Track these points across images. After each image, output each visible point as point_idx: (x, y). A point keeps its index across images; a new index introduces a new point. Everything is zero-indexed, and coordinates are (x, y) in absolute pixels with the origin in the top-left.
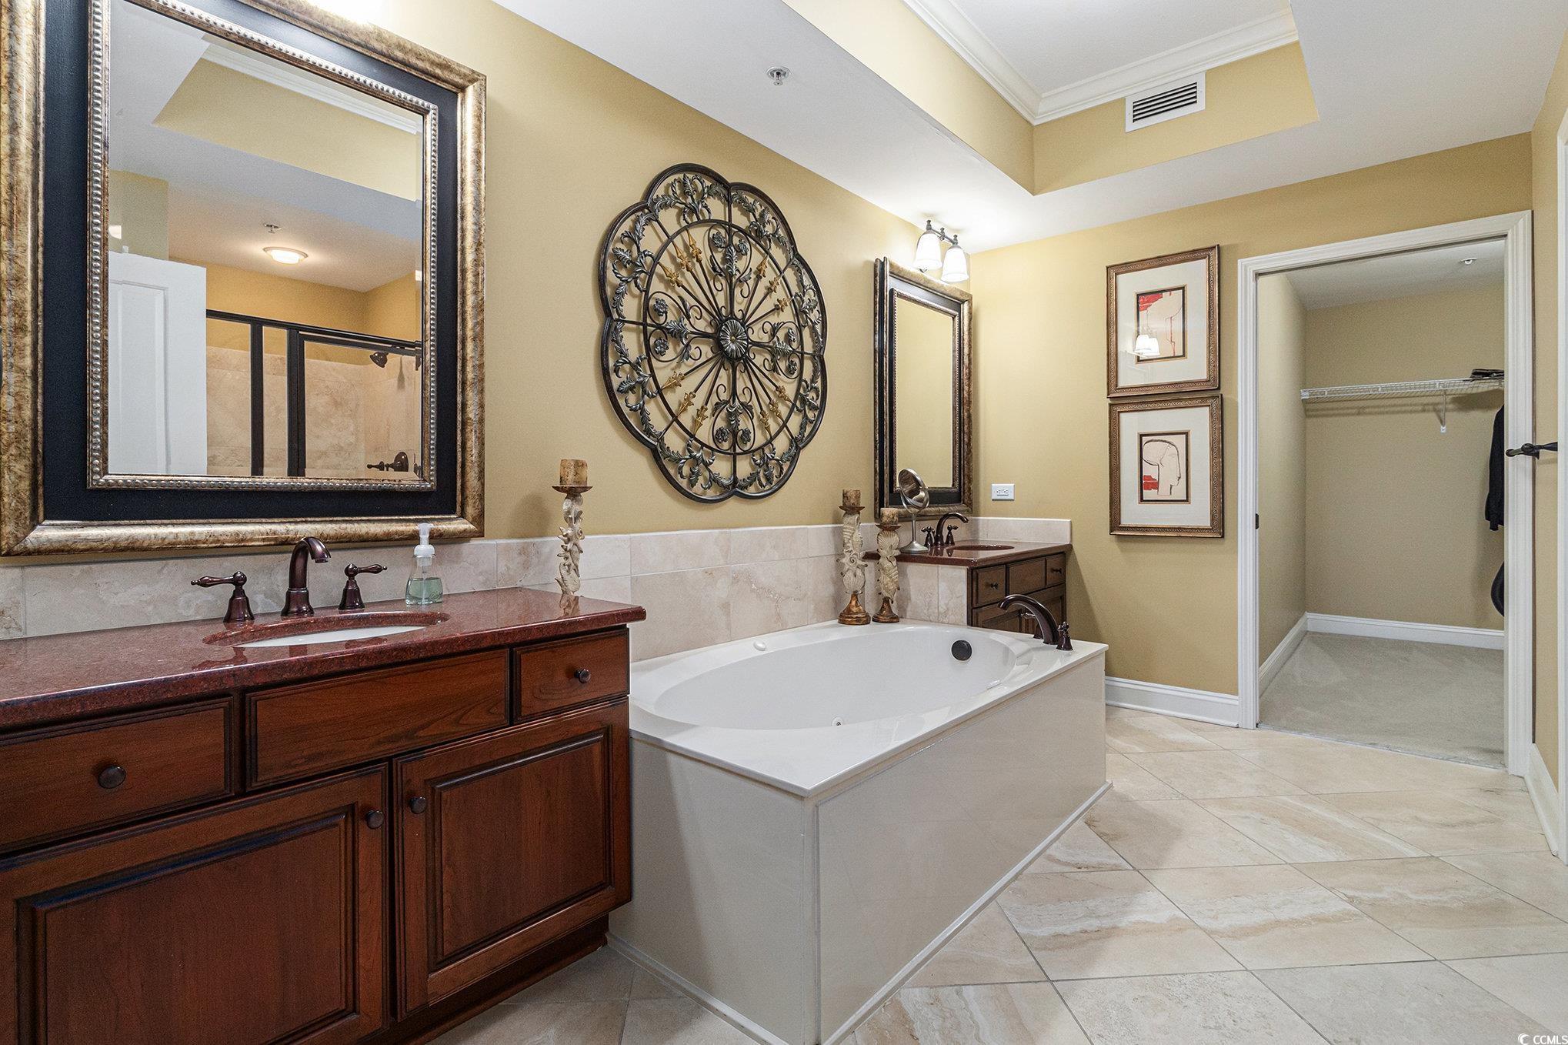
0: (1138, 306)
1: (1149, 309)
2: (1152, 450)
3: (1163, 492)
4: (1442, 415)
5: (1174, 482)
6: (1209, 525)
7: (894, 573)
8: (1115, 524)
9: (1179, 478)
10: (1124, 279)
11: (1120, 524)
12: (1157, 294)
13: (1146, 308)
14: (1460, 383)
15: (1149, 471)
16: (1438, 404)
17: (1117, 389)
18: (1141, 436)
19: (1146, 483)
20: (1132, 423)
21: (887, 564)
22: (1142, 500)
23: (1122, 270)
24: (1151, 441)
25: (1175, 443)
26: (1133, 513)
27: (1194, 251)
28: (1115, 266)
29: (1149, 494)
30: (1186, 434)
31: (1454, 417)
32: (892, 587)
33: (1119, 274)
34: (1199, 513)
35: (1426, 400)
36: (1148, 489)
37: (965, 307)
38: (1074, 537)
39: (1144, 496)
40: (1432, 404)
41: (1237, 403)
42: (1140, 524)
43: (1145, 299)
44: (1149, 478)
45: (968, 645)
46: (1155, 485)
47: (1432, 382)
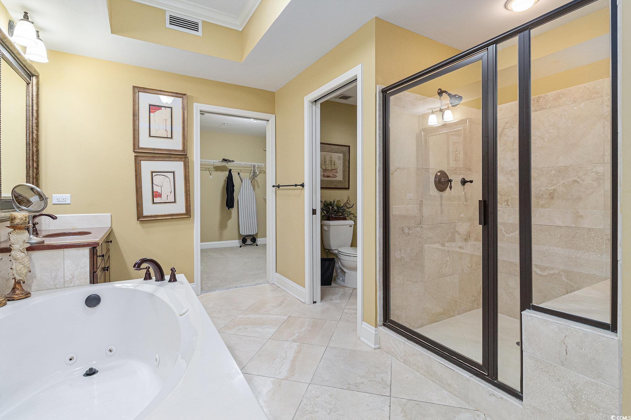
0: (150, 110)
1: (155, 113)
2: (158, 179)
3: (164, 199)
4: (211, 172)
5: (169, 194)
6: (185, 212)
7: (26, 260)
8: (140, 216)
9: (171, 192)
10: (142, 96)
11: (143, 215)
12: (159, 107)
13: (154, 112)
14: (217, 162)
15: (156, 189)
16: (210, 168)
17: (139, 148)
18: (152, 172)
19: (155, 195)
20: (147, 166)
21: (20, 255)
22: (153, 203)
23: (141, 90)
24: (157, 175)
25: (168, 176)
26: (149, 209)
27: (176, 93)
28: (138, 87)
29: (157, 200)
30: (174, 172)
31: (214, 173)
32: (24, 271)
33: (140, 92)
34: (180, 208)
35: (207, 167)
36: (156, 197)
37: (34, 79)
38: (113, 223)
39: (154, 201)
40: (205, 168)
41: (194, 161)
42: (153, 214)
43: (153, 108)
44: (157, 192)
45: (97, 295)
46: (160, 196)
47: (211, 161)
